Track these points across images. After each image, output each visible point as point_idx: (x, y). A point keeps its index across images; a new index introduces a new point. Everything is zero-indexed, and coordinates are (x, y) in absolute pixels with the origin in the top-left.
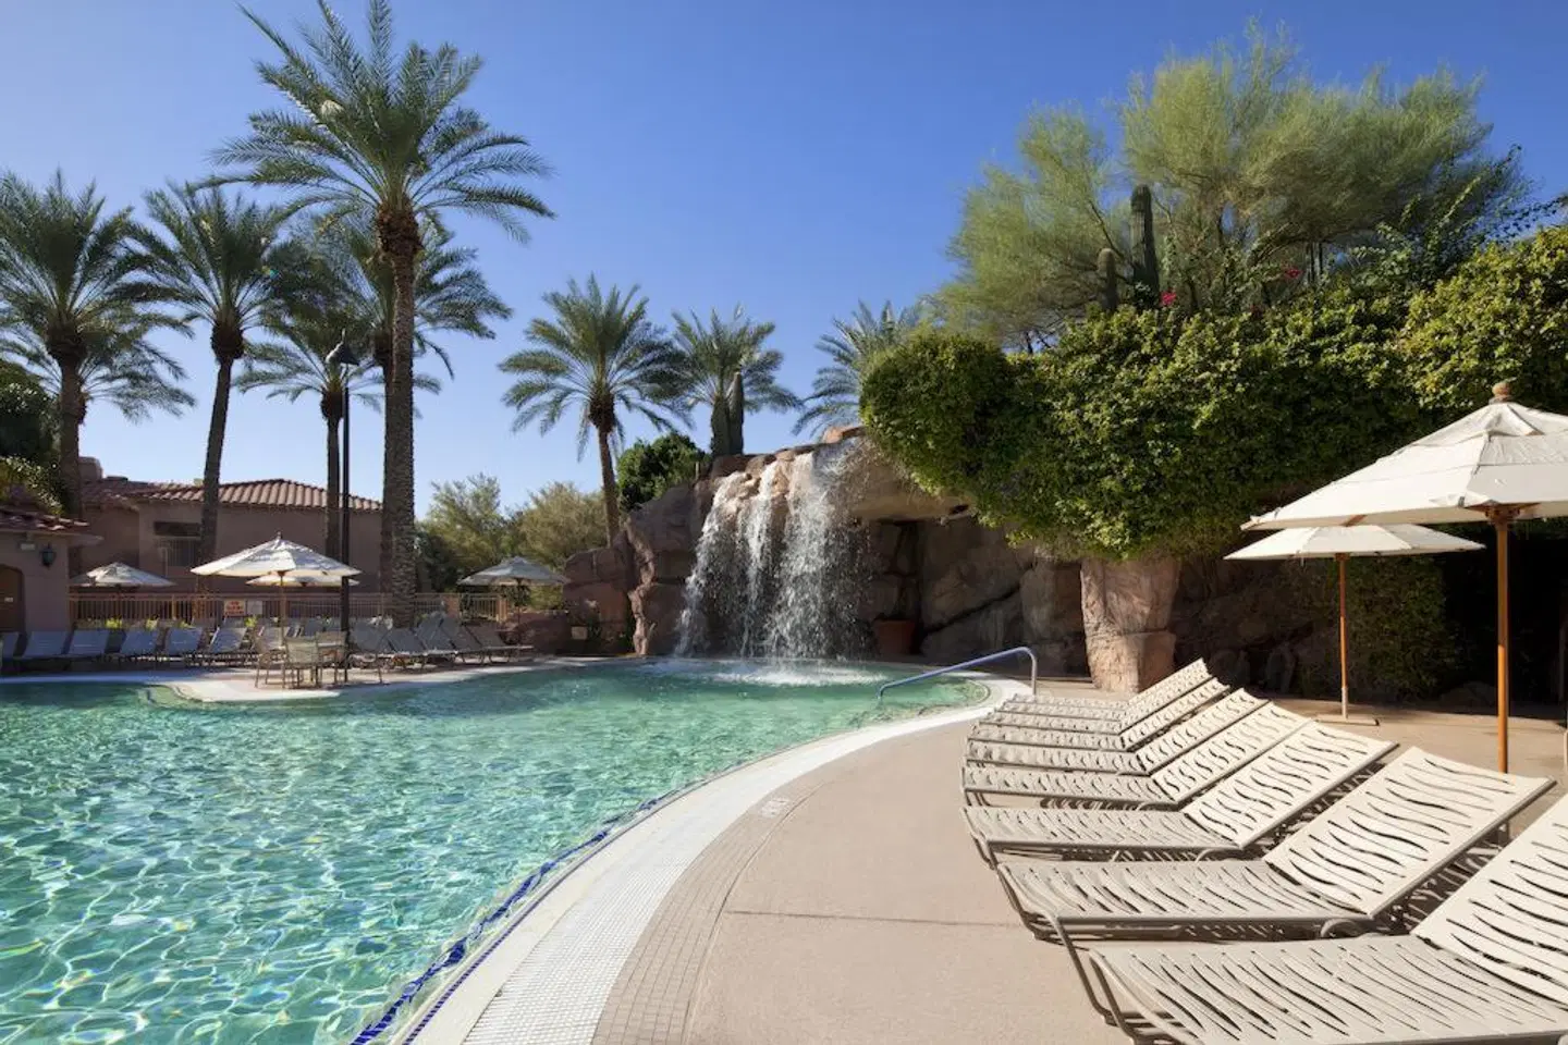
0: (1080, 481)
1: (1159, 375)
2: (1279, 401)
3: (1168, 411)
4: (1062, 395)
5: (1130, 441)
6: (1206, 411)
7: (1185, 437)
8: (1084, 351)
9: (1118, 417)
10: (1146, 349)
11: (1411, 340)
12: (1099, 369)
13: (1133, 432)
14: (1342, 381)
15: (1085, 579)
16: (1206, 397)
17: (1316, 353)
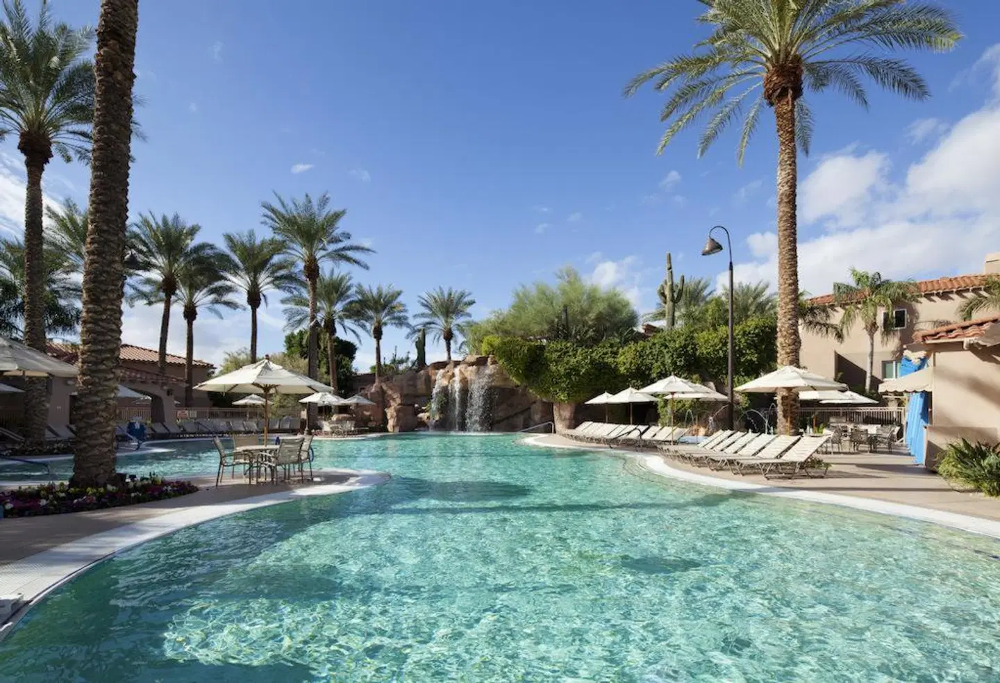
0: (557, 383)
1: (573, 361)
2: (596, 369)
3: (575, 370)
4: (551, 362)
5: (568, 375)
6: (583, 371)
7: (578, 375)
8: (556, 351)
9: (565, 369)
10: (570, 354)
11: (621, 359)
12: (560, 357)
13: (568, 373)
14: (606, 365)
15: (555, 407)
16: (583, 367)
17: (603, 358)
